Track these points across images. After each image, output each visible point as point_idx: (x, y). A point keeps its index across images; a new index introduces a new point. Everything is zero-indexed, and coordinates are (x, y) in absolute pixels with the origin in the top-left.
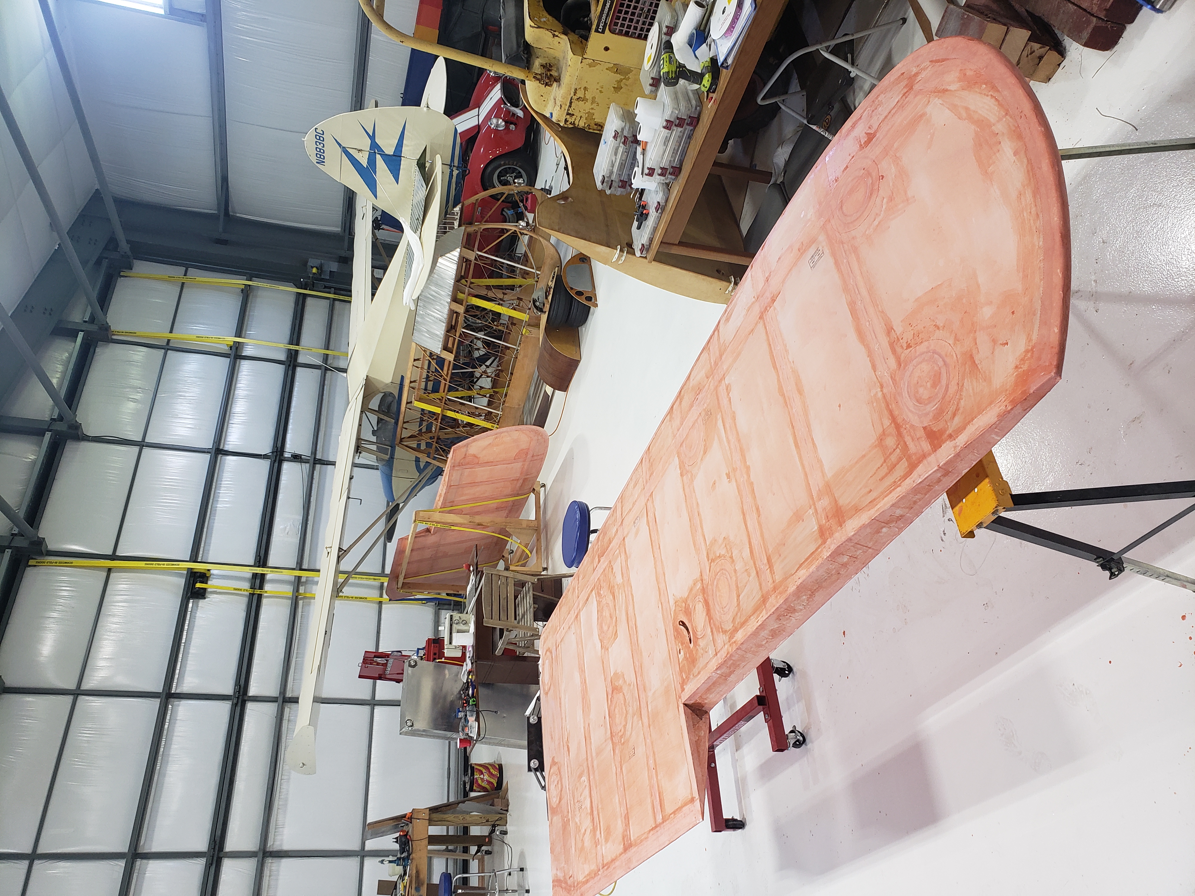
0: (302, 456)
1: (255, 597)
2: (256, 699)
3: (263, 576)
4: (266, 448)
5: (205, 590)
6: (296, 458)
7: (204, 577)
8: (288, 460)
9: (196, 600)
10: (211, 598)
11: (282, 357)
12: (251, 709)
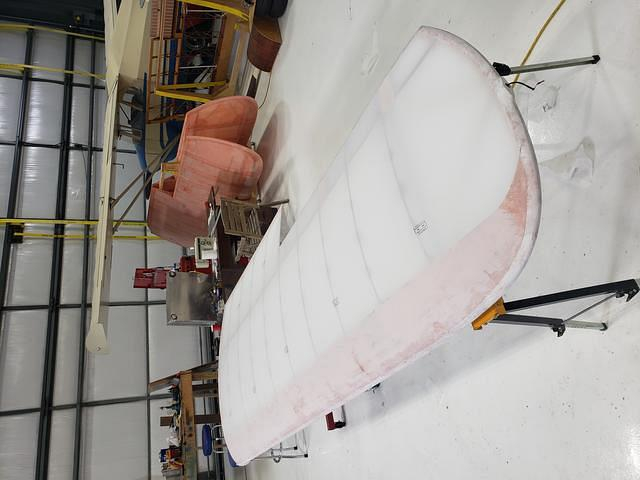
0: (83, 146)
1: (58, 241)
2: (66, 306)
3: (63, 226)
4: (56, 141)
5: (21, 237)
6: (78, 147)
7: (20, 228)
8: (72, 148)
9: (15, 244)
10: (27, 243)
11: (62, 79)
12: (63, 313)
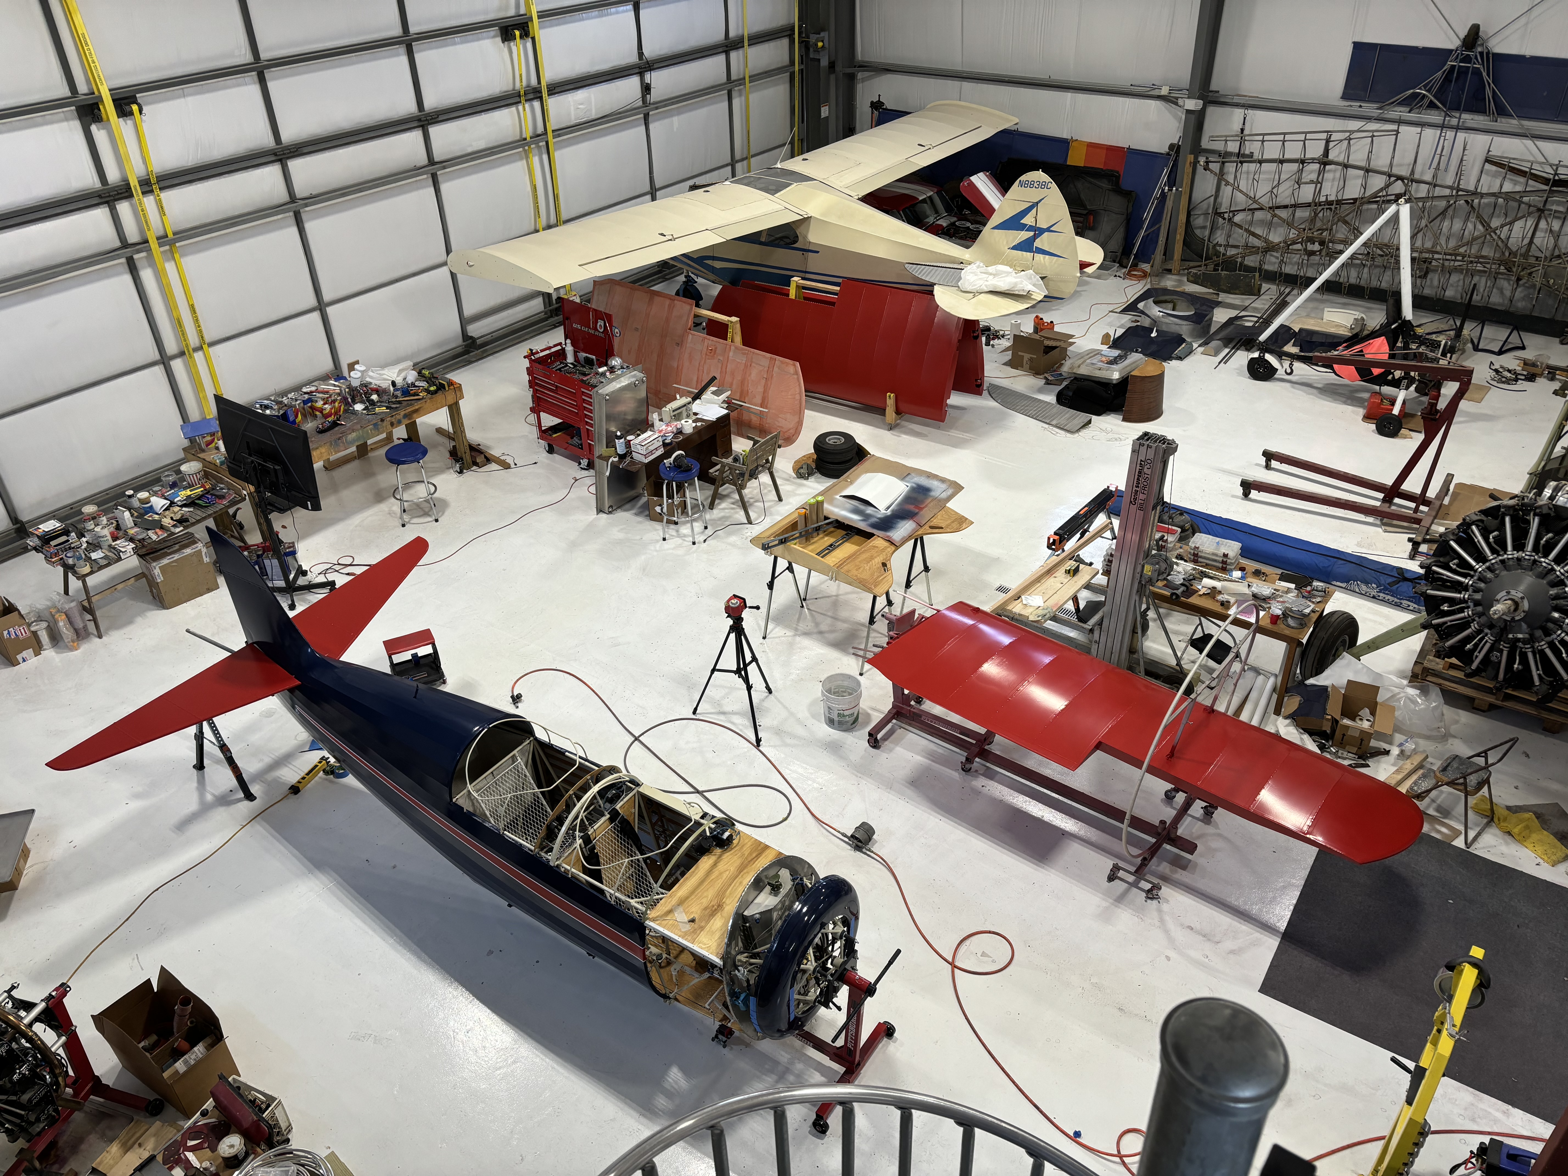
0: (648, 96)
1: (517, 99)
2: (426, 137)
4: (650, 52)
5: (513, 40)
6: (646, 89)
7: (525, 35)
8: (643, 80)
9: (499, 33)
10: (503, 47)
11: (732, 34)
12: (416, 136)
